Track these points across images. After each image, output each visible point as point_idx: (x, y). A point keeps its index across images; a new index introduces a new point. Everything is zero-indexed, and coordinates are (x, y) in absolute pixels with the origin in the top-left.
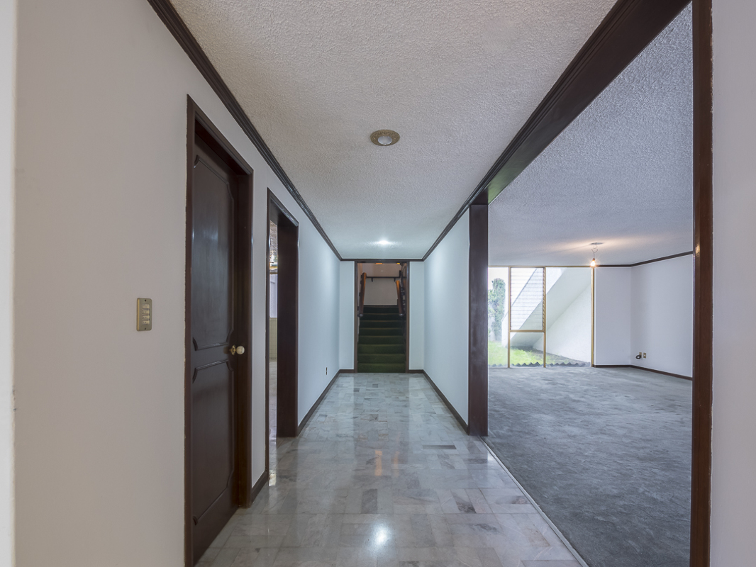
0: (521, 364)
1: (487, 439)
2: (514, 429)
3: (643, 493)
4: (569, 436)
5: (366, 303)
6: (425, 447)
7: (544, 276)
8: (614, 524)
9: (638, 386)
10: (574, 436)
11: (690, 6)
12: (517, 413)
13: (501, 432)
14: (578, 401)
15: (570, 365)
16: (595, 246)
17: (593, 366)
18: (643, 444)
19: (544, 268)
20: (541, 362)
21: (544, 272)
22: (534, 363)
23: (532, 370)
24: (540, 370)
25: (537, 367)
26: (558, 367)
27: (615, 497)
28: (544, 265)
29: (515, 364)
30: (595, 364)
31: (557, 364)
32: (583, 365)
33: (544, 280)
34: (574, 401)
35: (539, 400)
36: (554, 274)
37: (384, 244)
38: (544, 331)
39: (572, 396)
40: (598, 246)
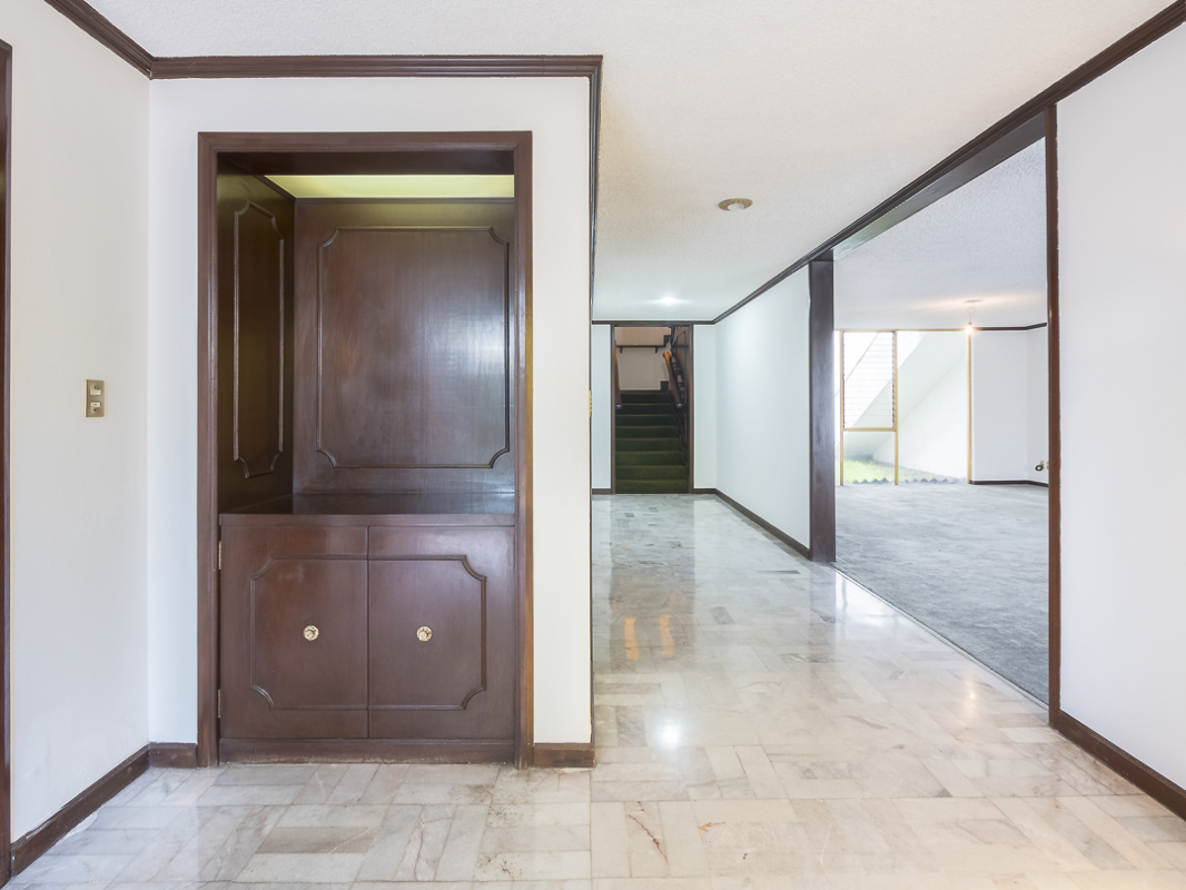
0: (860, 480)
1: (836, 564)
2: (868, 555)
3: (1030, 607)
4: (941, 562)
5: (623, 387)
6: (760, 572)
7: (895, 345)
8: (995, 629)
9: (1037, 507)
10: (947, 562)
11: (1043, 139)
12: (869, 538)
13: (852, 558)
14: (950, 525)
15: (934, 481)
16: (971, 304)
17: (971, 482)
18: (1035, 568)
19: (894, 332)
20: (891, 478)
21: (895, 339)
22: (880, 479)
23: (877, 488)
24: (890, 488)
25: (885, 484)
26: (917, 484)
27: (998, 610)
28: (893, 328)
29: (851, 481)
30: (973, 480)
31: (915, 480)
32: (955, 481)
33: (895, 351)
34: (945, 525)
35: (896, 524)
36: (909, 341)
37: (668, 304)
38: (894, 429)
39: (942, 520)
40: (976, 304)
